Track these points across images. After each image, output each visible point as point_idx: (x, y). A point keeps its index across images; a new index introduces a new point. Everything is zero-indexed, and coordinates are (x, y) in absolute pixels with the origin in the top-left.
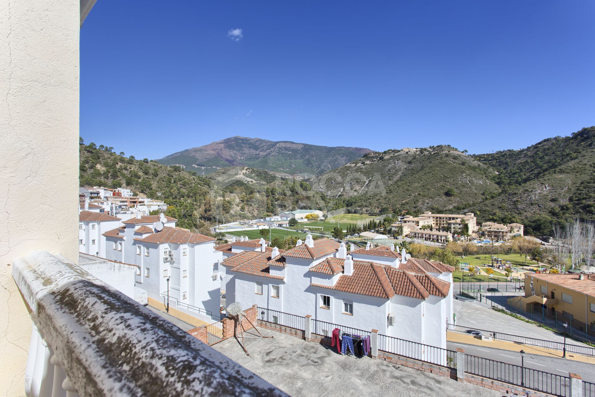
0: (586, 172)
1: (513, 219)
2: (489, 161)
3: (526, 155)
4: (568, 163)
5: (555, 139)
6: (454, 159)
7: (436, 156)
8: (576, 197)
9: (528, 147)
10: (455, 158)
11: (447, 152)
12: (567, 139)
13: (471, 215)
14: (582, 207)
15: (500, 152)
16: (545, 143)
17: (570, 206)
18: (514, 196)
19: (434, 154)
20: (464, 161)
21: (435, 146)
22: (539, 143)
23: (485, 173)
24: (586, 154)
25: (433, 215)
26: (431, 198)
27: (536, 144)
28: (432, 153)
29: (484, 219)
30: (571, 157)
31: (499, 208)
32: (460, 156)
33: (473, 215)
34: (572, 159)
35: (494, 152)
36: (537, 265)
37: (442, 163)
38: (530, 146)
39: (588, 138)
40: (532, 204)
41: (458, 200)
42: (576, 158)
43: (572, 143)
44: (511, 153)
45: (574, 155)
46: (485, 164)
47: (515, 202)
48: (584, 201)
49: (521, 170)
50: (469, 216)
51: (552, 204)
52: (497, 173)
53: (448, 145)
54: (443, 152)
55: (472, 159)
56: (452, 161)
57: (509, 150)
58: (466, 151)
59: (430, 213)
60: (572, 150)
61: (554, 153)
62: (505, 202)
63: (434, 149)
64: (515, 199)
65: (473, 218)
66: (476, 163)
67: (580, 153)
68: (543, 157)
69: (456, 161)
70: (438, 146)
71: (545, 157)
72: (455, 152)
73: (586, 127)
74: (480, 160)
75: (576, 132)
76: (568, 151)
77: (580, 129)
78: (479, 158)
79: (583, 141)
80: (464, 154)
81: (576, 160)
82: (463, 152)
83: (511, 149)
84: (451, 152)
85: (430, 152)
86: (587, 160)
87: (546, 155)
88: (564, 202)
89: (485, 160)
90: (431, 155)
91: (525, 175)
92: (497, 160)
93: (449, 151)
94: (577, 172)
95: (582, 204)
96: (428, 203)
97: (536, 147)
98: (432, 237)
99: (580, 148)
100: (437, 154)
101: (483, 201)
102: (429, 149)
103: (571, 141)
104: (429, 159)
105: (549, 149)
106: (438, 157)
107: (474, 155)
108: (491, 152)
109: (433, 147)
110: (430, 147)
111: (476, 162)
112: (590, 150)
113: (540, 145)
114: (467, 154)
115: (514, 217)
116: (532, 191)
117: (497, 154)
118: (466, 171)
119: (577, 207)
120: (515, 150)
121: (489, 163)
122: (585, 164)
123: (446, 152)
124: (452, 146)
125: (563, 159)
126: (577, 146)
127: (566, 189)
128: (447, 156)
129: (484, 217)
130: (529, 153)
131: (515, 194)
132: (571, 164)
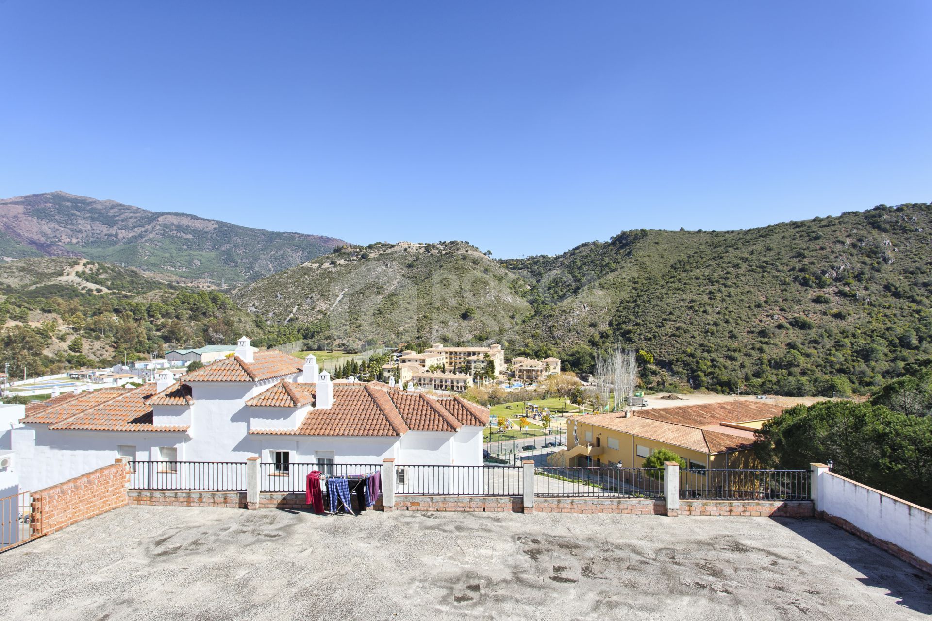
0: (626, 288)
1: (549, 352)
2: (519, 269)
3: (562, 264)
4: (608, 276)
5: (594, 243)
6: (474, 263)
7: (449, 257)
8: (616, 320)
9: (565, 253)
10: (475, 262)
11: (465, 252)
12: (606, 245)
13: (497, 347)
14: (622, 333)
15: (533, 258)
16: (583, 249)
17: (610, 332)
18: (550, 319)
19: (446, 254)
20: (486, 267)
21: (448, 241)
22: (577, 248)
23: (514, 287)
24: (625, 265)
25: (446, 349)
26: (443, 322)
27: (574, 249)
28: (444, 252)
29: (514, 353)
30: (610, 269)
31: (533, 336)
32: (482, 259)
33: (499, 347)
34: (612, 271)
35: (525, 257)
37: (458, 269)
38: (567, 251)
39: (626, 245)
40: (570, 331)
41: (480, 326)
42: (616, 270)
43: (611, 250)
44: (545, 260)
45: (613, 266)
46: (514, 273)
47: (551, 327)
48: (624, 326)
49: (557, 284)
50: (495, 350)
51: (592, 330)
52: (529, 288)
53: (466, 242)
54: (459, 252)
55: (498, 265)
56: (472, 267)
57: (543, 256)
58: (490, 253)
59: (441, 346)
60: (611, 260)
61: (592, 262)
62: (539, 328)
63: (446, 246)
64: (550, 324)
65: (500, 352)
66: (502, 271)
67: (619, 263)
68: (581, 266)
69: (477, 267)
70: (452, 243)
71: (583, 266)
72: (475, 253)
73: (625, 231)
74: (507, 268)
75: (615, 236)
76: (607, 260)
77: (619, 233)
78: (507, 264)
79: (621, 248)
80: (487, 256)
81: (616, 273)
82: (485, 254)
83: (544, 254)
84: (470, 252)
85: (440, 251)
86: (626, 273)
87: (585, 264)
88: (604, 327)
89: (514, 268)
90: (441, 255)
91: (561, 290)
92: (528, 268)
93: (467, 251)
94: (617, 288)
95: (621, 329)
96: (437, 331)
97: (572, 253)
98: (444, 383)
99: (619, 257)
100: (450, 255)
101: (513, 327)
102: (438, 246)
103: (610, 248)
104: (439, 261)
105: (587, 257)
106: (451, 259)
107: (500, 260)
108: (521, 258)
109: (444, 242)
110: (441, 243)
111: (502, 269)
112: (628, 261)
113: (577, 251)
114: (492, 257)
115: (550, 349)
116: (570, 312)
117: (528, 259)
118: (490, 282)
119: (617, 333)
120: (550, 255)
121: (519, 273)
122: (625, 278)
123: (463, 252)
124: (471, 244)
125: (602, 271)
126: (616, 253)
127: (605, 310)
128: (464, 258)
129: (513, 350)
130: (565, 261)
131: (551, 316)
132: (611, 277)
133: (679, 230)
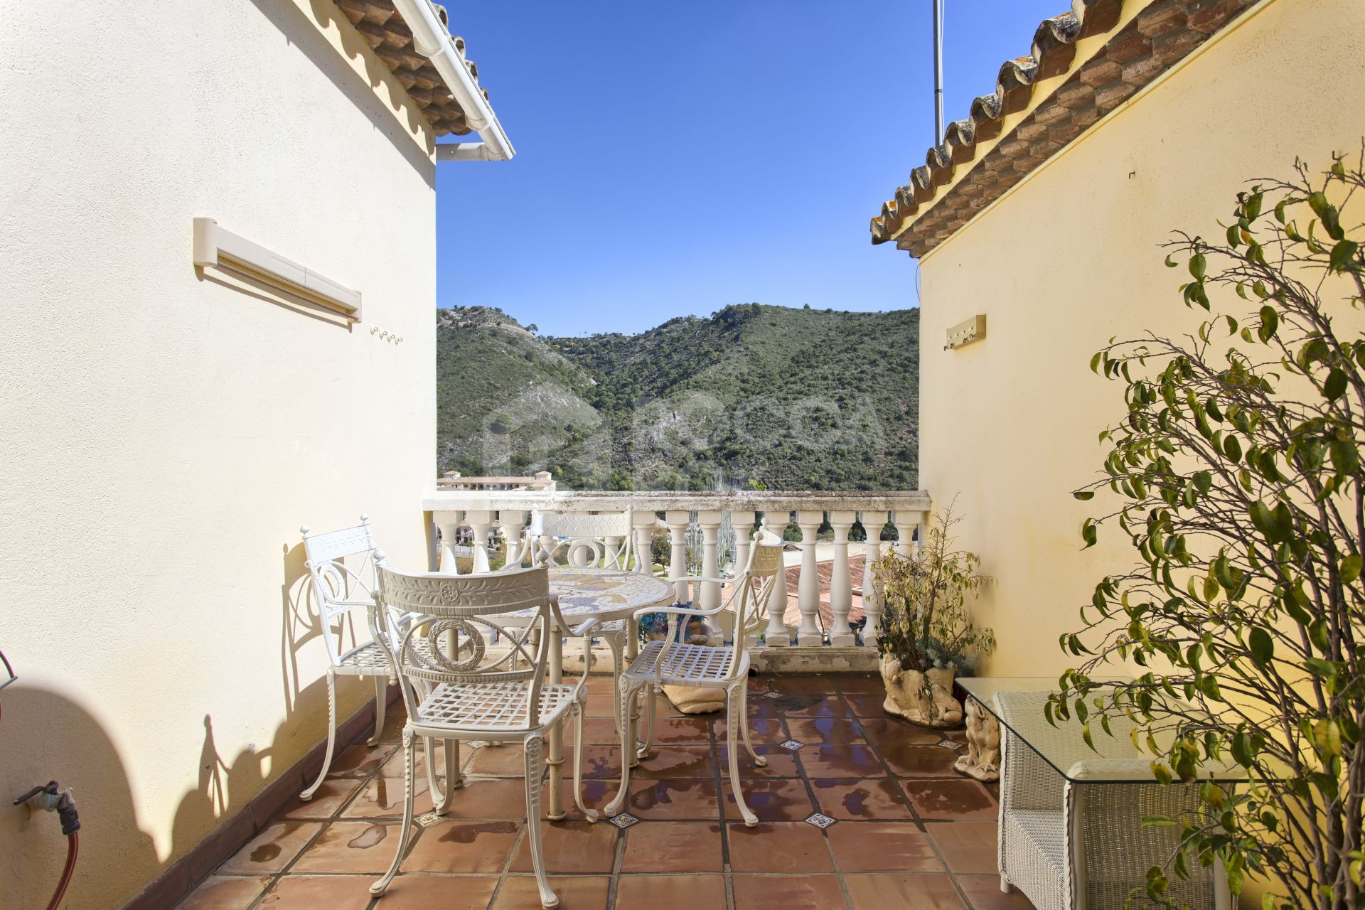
0: (732, 388)
1: (623, 482)
2: (579, 354)
3: (643, 348)
4: (707, 370)
5: (688, 319)
6: (510, 343)
7: (470, 331)
8: (718, 436)
9: (647, 332)
10: (511, 341)
11: (495, 325)
12: (705, 323)
13: (545, 476)
14: (726, 455)
15: (600, 337)
16: (673, 327)
17: (710, 453)
18: (625, 433)
19: (465, 326)
20: (529, 349)
21: (468, 307)
22: (665, 326)
23: (572, 382)
24: (730, 355)
25: (466, 480)
26: (460, 437)
27: (660, 327)
28: (461, 324)
29: (571, 484)
30: (711, 359)
31: (599, 458)
32: (522, 337)
33: (549, 475)
34: (714, 362)
35: (589, 335)
36: (662, 573)
37: (484, 352)
38: (650, 329)
39: (733, 325)
40: (653, 450)
41: (519, 443)
42: (718, 361)
43: (713, 331)
44: (617, 341)
45: (715, 355)
46: (572, 360)
47: (626, 444)
48: (728, 444)
49: (635, 379)
50: (542, 480)
51: (684, 450)
52: (594, 383)
53: (497, 309)
54: (486, 325)
55: (547, 347)
56: (506, 349)
57: (615, 335)
58: (535, 328)
59: (458, 475)
60: (712, 346)
61: (686, 348)
62: (607, 447)
63: (465, 314)
64: (625, 440)
65: (549, 484)
66: (554, 357)
67: (722, 351)
68: (670, 354)
69: (515, 349)
70: (474, 309)
71: (673, 354)
72: (511, 327)
73: (731, 304)
74: (561, 351)
75: (718, 311)
76: (706, 347)
77: (723, 308)
78: (561, 345)
79: (727, 329)
80: (530, 333)
81: (719, 366)
82: (527, 329)
83: (618, 332)
84: (503, 326)
85: (455, 322)
86: (732, 367)
87: (675, 351)
88: (701, 445)
89: (571, 352)
90: (457, 328)
91: (641, 389)
92: (593, 353)
93: (499, 324)
94: (719, 389)
95: (725, 449)
96: (451, 450)
97: (658, 332)
98: (463, 533)
99: (723, 342)
100: (471, 329)
101: (569, 445)
102: (452, 313)
103: (711, 328)
104: (453, 338)
105: (678, 340)
106: (474, 336)
107: (550, 338)
108: (583, 336)
109: (462, 308)
110: (456, 309)
111: (554, 354)
112: (735, 349)
113: (665, 330)
114: (537, 334)
115: (624, 478)
116: (653, 423)
117: (593, 339)
118: (534, 374)
119: (719, 454)
120: (625, 334)
121: (580, 359)
122: (730, 374)
123: (492, 324)
124: (505, 312)
125: (699, 362)
126: (719, 338)
127: (703, 420)
128: (494, 334)
129: (570, 480)
130: (648, 344)
131: (626, 429)
132: (711, 371)
133: (802, 307)
